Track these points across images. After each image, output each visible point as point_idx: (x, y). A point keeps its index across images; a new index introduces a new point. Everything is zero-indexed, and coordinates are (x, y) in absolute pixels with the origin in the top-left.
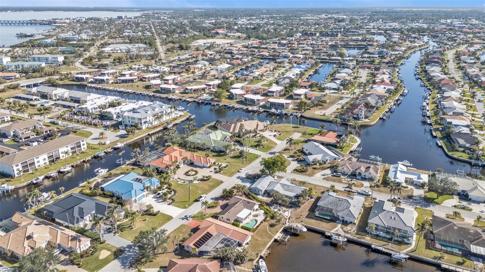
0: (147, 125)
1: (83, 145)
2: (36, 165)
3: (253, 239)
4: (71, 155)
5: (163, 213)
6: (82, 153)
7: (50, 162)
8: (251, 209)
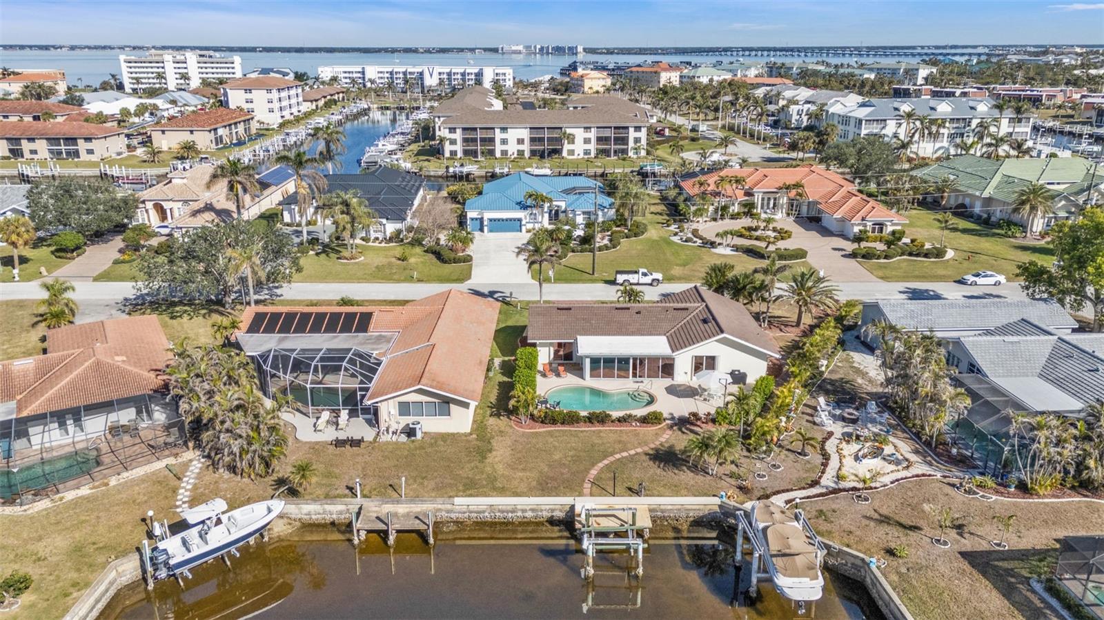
1: (637, 140)
2: (499, 148)
3: (480, 438)
4: (593, 155)
5: (470, 268)
6: (624, 159)
7: (533, 153)
8: (676, 345)
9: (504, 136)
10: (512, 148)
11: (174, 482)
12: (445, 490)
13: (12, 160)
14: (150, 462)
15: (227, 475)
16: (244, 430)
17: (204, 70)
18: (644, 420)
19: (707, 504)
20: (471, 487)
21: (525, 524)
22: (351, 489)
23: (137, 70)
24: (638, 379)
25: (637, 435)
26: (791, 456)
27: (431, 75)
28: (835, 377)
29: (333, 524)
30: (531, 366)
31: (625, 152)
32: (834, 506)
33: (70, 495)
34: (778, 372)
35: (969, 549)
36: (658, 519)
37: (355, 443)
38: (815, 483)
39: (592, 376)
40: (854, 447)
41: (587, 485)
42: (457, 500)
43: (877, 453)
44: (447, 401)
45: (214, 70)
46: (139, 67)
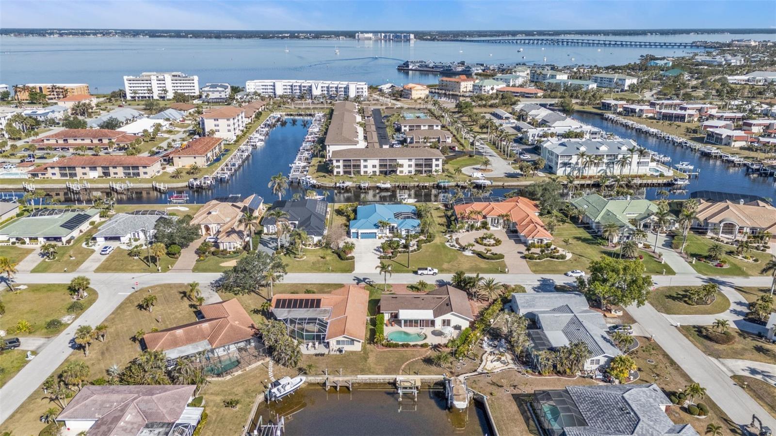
0: (568, 170)
1: (437, 165)
2: (362, 170)
3: (364, 353)
4: (413, 173)
5: (354, 262)
6: (430, 176)
7: (381, 172)
8: (436, 316)
9: (365, 164)
10: (370, 170)
11: (266, 369)
12: (354, 372)
13: (104, 178)
14: (256, 362)
15: (282, 367)
16: (289, 353)
17: (175, 85)
18: (422, 346)
19: (440, 377)
20: (363, 372)
21: (380, 384)
22: (323, 372)
23: (134, 85)
24: (422, 327)
25: (419, 352)
26: (470, 360)
27: (317, 88)
28: (496, 326)
29: (318, 383)
30: (382, 323)
31: (430, 171)
32: (479, 379)
33: (236, 374)
34: (472, 326)
35: (515, 393)
36: (423, 383)
37: (323, 355)
38: (475, 371)
39: (405, 326)
40: (492, 357)
41: (401, 371)
42: (358, 376)
43: (499, 360)
44: (353, 340)
45: (182, 85)
46: (135, 84)
